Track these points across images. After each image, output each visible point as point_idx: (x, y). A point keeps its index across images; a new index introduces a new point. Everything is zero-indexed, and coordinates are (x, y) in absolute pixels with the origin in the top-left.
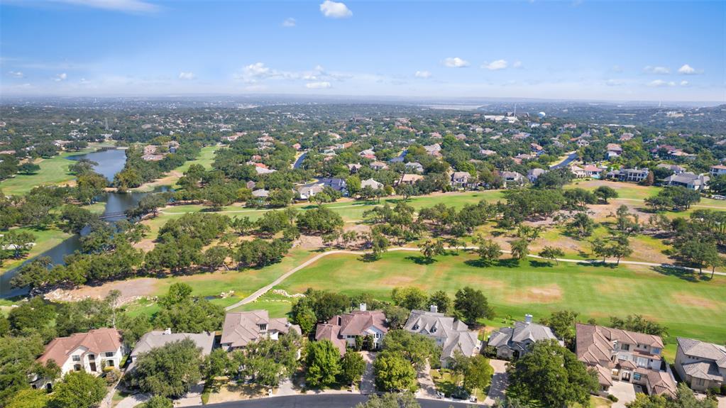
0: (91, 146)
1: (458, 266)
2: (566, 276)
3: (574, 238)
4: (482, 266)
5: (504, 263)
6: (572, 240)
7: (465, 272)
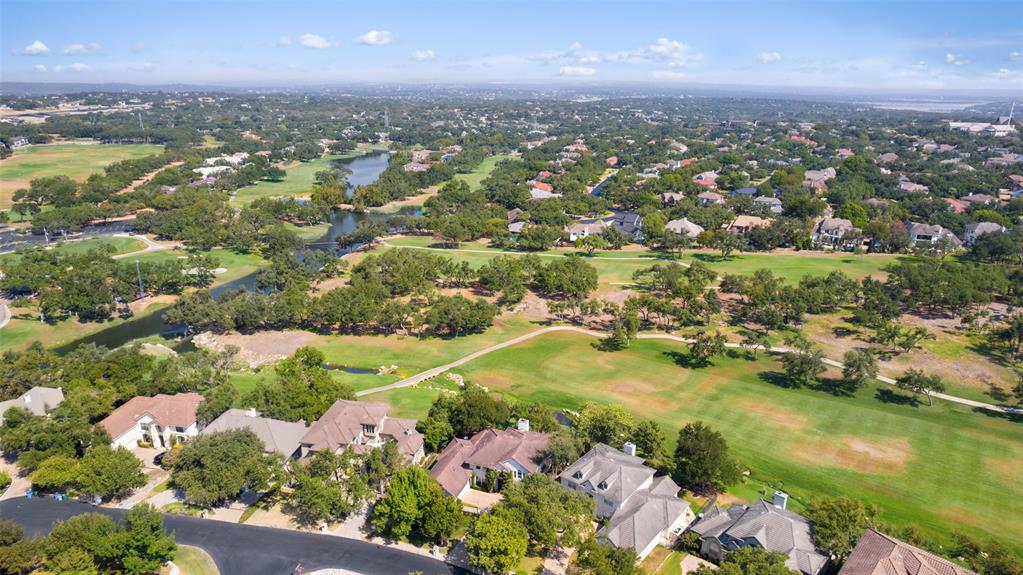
0: (361, 148)
1: (745, 378)
2: (937, 428)
3: (993, 359)
4: (785, 386)
5: (829, 387)
6: (987, 362)
7: (751, 391)
